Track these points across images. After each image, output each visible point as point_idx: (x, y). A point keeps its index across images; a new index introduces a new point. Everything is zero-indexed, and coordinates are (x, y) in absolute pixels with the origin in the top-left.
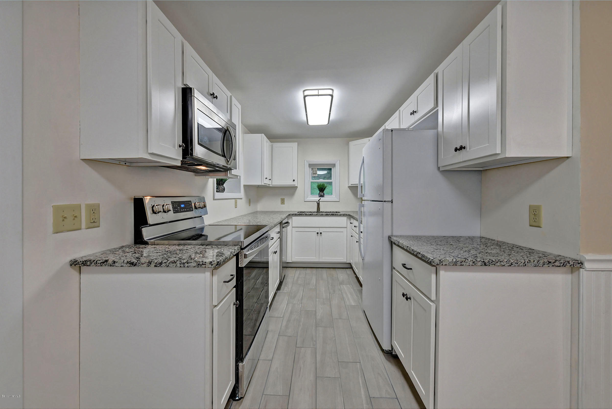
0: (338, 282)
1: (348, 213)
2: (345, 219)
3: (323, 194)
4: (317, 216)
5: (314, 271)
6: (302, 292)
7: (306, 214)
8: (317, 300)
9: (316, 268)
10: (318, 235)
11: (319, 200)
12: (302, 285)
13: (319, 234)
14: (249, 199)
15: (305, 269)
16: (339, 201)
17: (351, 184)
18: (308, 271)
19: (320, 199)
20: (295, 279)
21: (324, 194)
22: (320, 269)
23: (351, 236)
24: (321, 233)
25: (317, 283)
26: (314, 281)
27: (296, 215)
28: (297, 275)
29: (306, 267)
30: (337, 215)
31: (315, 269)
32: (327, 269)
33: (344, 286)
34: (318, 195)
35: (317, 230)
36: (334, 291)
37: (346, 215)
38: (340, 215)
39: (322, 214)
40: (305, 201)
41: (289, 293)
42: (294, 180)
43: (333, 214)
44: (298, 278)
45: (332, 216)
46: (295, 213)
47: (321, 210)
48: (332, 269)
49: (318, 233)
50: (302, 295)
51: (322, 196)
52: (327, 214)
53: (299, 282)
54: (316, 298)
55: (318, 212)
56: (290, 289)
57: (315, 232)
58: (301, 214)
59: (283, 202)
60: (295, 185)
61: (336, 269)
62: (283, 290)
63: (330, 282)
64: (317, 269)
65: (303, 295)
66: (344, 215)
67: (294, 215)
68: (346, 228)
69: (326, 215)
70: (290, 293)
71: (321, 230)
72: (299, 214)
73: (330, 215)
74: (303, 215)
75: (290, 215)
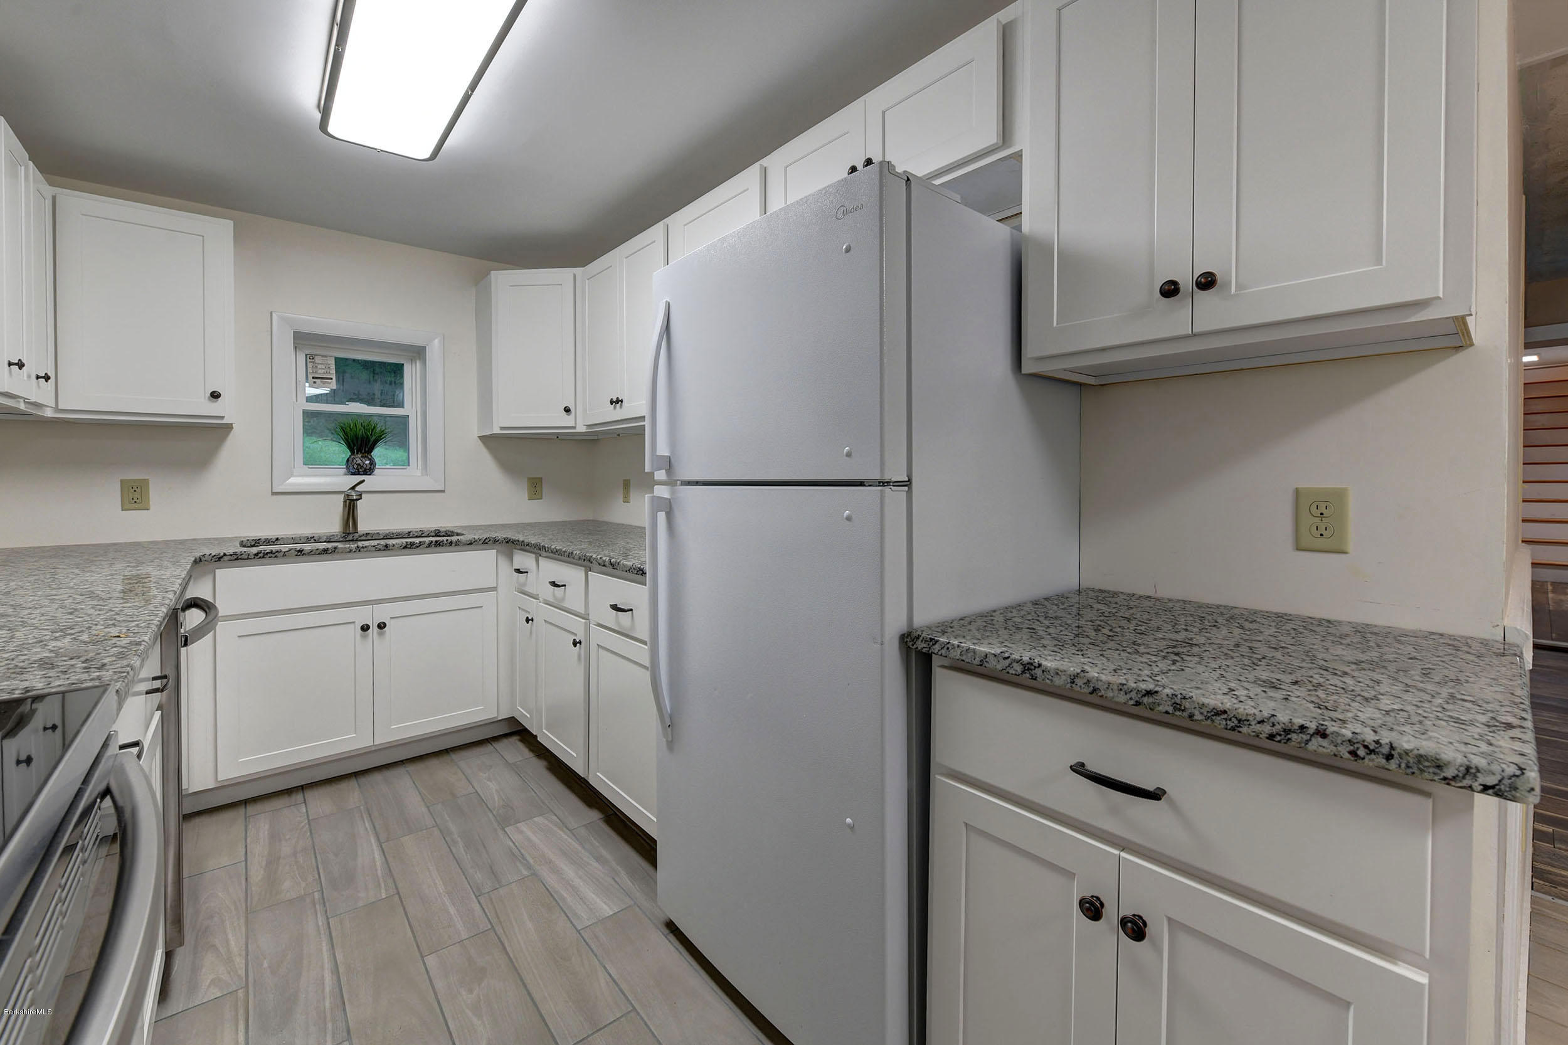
0: (491, 815)
1: (500, 535)
2: (489, 555)
3: (367, 462)
4: (358, 554)
5: (352, 794)
6: (325, 947)
7: (300, 551)
8: (431, 961)
9: (356, 774)
10: (364, 637)
11: (350, 488)
12: (314, 904)
13: (373, 630)
15: (299, 797)
16: (443, 491)
17: (502, 428)
18: (320, 803)
19: (363, 481)
20: (257, 874)
21: (373, 463)
22: (377, 777)
23: (528, 620)
24: (382, 626)
25: (390, 860)
26: (369, 852)
27: (238, 558)
28: (259, 850)
29: (302, 788)
30: (457, 543)
31: (353, 783)
32: (412, 768)
33: (522, 826)
34: (345, 467)
35: (364, 615)
36: (493, 873)
37: (496, 541)
38: (471, 544)
39: (386, 546)
40: (275, 490)
41: (241, 994)
42: (215, 395)
43: (436, 542)
44: (273, 861)
45: (433, 549)
46: (231, 552)
47: (363, 527)
48: (434, 763)
49: (365, 628)
50: (336, 970)
51: (369, 471)
52: (412, 544)
53: (287, 884)
54: (422, 957)
55: (350, 537)
56: (239, 962)
57: (352, 626)
58: (271, 552)
59: (135, 497)
60: (219, 417)
61: (454, 756)
62: (193, 987)
63: (453, 828)
64: (363, 780)
65: (341, 969)
66: (486, 543)
67: (226, 558)
68: (494, 589)
69: (405, 547)
70: (247, 992)
71: (382, 613)
72: (261, 555)
73: (426, 545)
74: (284, 555)
75: (203, 559)
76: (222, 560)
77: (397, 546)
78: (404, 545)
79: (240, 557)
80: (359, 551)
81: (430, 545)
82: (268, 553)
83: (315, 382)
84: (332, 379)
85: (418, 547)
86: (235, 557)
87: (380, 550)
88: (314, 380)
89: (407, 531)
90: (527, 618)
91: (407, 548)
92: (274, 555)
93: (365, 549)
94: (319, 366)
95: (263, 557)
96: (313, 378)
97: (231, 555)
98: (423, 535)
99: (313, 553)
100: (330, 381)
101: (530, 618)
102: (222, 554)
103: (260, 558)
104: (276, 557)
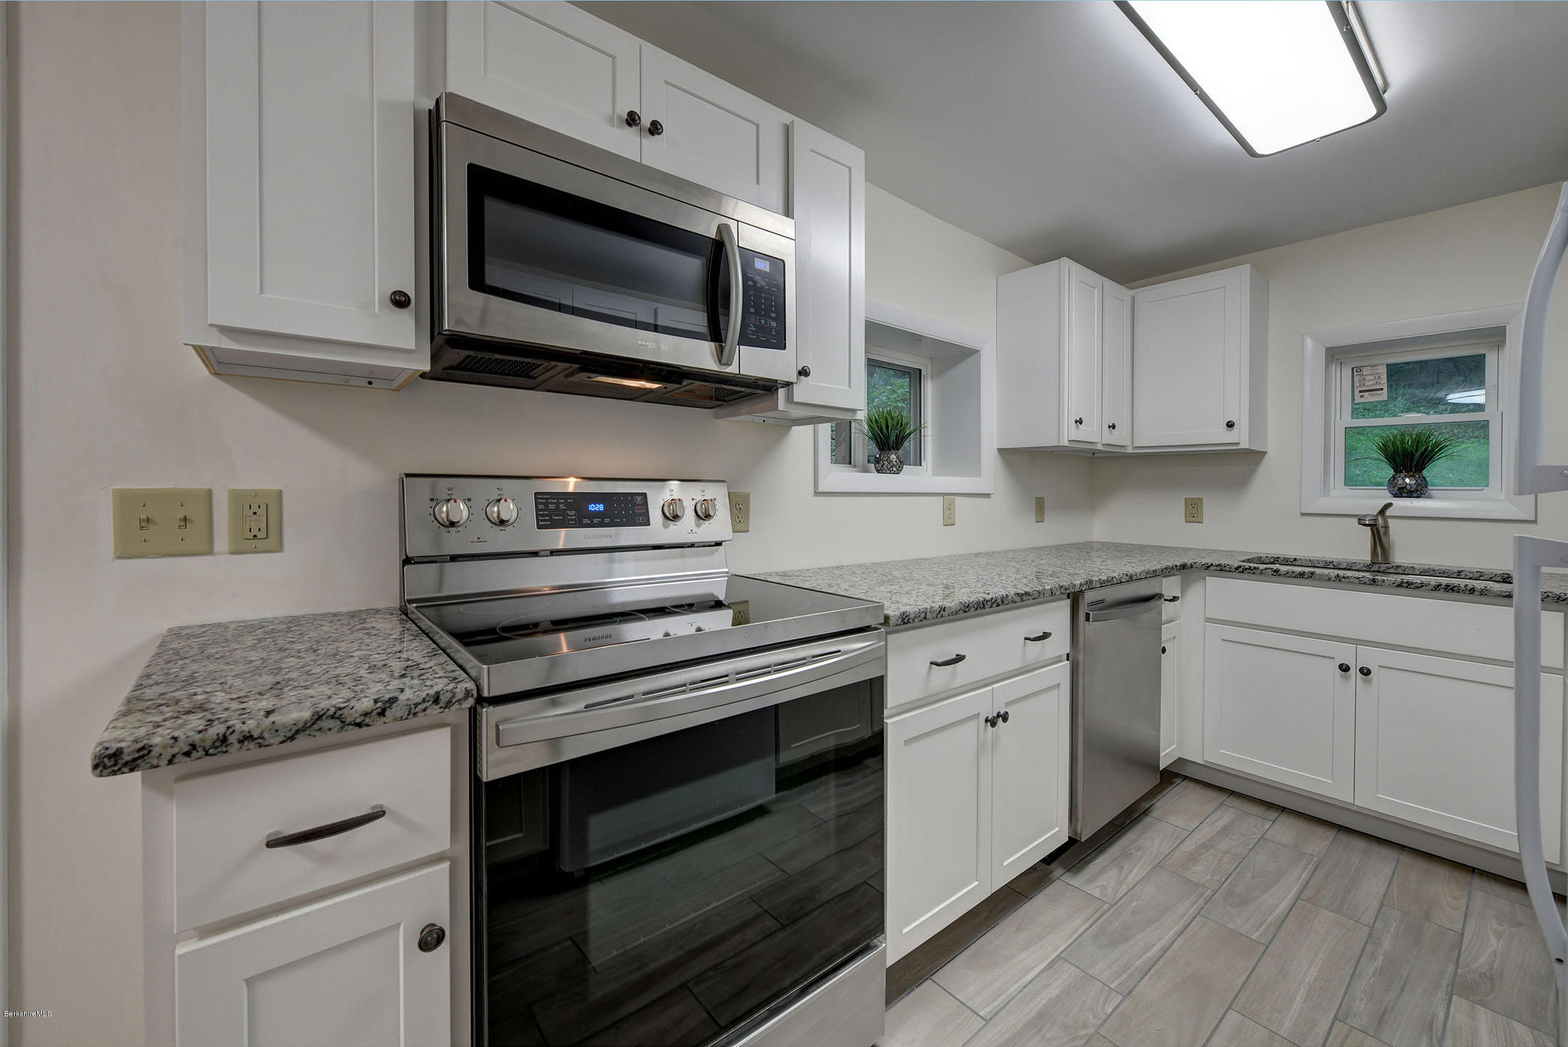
0: (1451, 968)
3: (1416, 482)
4: (1337, 584)
6: (1176, 929)
7: (1277, 571)
8: (1233, 1018)
9: (1341, 829)
10: (1344, 678)
11: (1382, 512)
12: (1201, 895)
13: (1354, 673)
15: (1273, 815)
18: (1285, 831)
19: (1396, 505)
20: (1190, 845)
21: (1425, 483)
22: (1361, 844)
24: (1366, 672)
25: (1291, 917)
26: (1280, 898)
27: (1222, 570)
28: (1206, 832)
29: (1283, 810)
31: (1330, 834)
32: (1405, 858)
33: (1482, 1013)
34: (1386, 488)
35: (1345, 652)
36: (1381, 1018)
39: (1375, 580)
40: (1304, 512)
41: (1106, 907)
42: (1231, 425)
43: (1448, 586)
44: (1206, 846)
45: (1442, 593)
46: (1217, 563)
47: (1398, 561)
48: (1443, 872)
49: (1345, 668)
50: (1165, 950)
51: (1416, 492)
52: (1410, 583)
53: (1199, 868)
54: (1230, 1007)
55: (1376, 568)
56: (1124, 888)
57: (1332, 660)
58: (1250, 568)
59: (1193, 512)
60: (1236, 444)
61: (1477, 882)
62: (1092, 880)
63: (1387, 943)
64: (1343, 837)
65: (1169, 954)
67: (1217, 568)
70: (1108, 910)
71: (1367, 657)
72: (1241, 569)
73: (1430, 587)
74: (1261, 573)
75: (1194, 566)
76: (1209, 569)
77: (1388, 582)
78: (1397, 583)
79: (1224, 569)
80: (1340, 580)
81: (1437, 587)
82: (1246, 569)
83: (1362, 396)
84: (1382, 389)
85: (1418, 587)
86: (1220, 568)
87: (1365, 583)
88: (1361, 394)
91: (1402, 586)
93: (1347, 580)
94: (1368, 378)
95: (1243, 572)
96: (1360, 392)
97: (1216, 566)
99: (1288, 575)
100: (1380, 392)
102: (1210, 564)
103: (1240, 572)
104: (1253, 573)
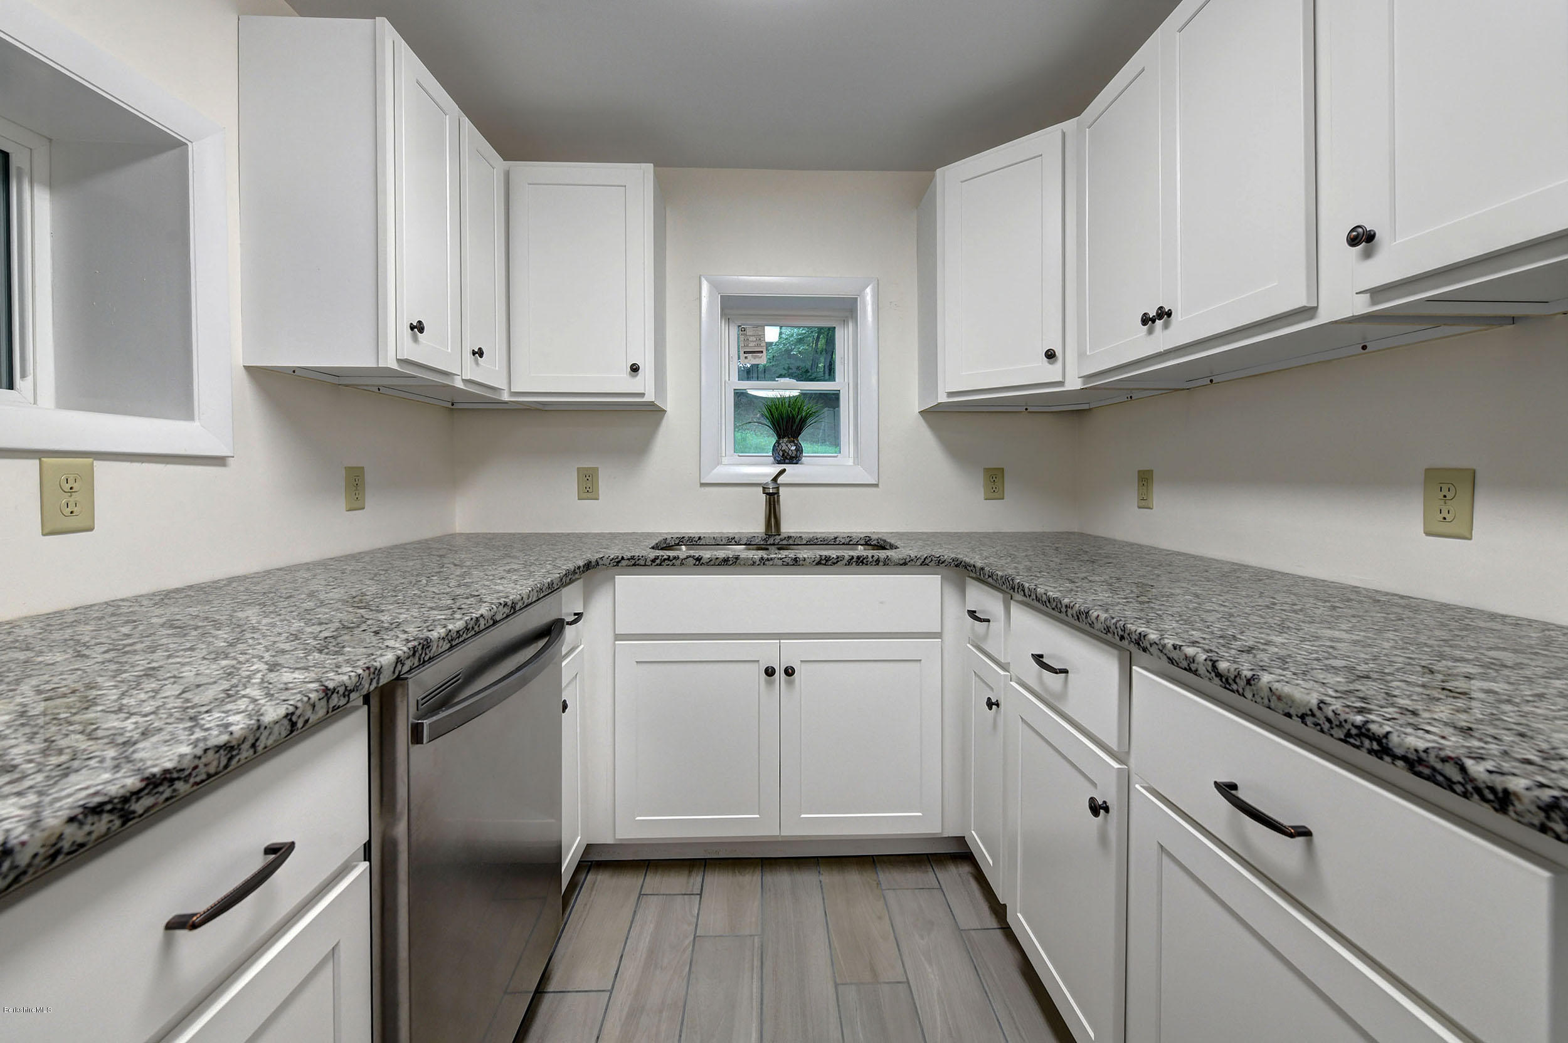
1: (948, 554)
2: (930, 583)
3: (793, 448)
4: (762, 568)
7: (699, 559)
9: (764, 863)
10: (770, 684)
11: (775, 479)
13: (780, 675)
14: (349, 470)
15: (698, 880)
16: (876, 485)
17: (950, 394)
19: (784, 471)
21: (799, 450)
23: (990, 704)
24: (789, 672)
27: (635, 564)
29: (705, 862)
30: (887, 562)
34: (770, 453)
35: (770, 653)
37: (940, 562)
38: (905, 564)
39: (796, 560)
40: (703, 481)
42: (635, 369)
43: (860, 557)
45: (854, 568)
46: (629, 556)
47: (789, 527)
48: (856, 878)
49: (770, 672)
51: (793, 458)
52: (827, 559)
55: (771, 541)
57: (756, 662)
58: (669, 559)
59: (588, 486)
60: (642, 395)
61: (881, 876)
66: (926, 564)
67: (624, 563)
68: (938, 635)
69: (819, 563)
71: (792, 653)
72: (658, 561)
73: (845, 562)
74: (682, 564)
75: (601, 562)
76: (620, 564)
77: (808, 561)
78: (817, 560)
79: (637, 563)
80: (764, 564)
81: (850, 561)
82: (665, 560)
83: (746, 358)
84: (762, 352)
85: (834, 563)
86: (633, 562)
87: (788, 564)
88: (746, 355)
89: (832, 537)
90: (989, 699)
91: (821, 564)
92: (671, 563)
93: (771, 563)
94: (751, 339)
95: (660, 565)
96: (745, 353)
97: (628, 559)
98: (851, 543)
99: (712, 563)
100: (760, 355)
101: (994, 701)
102: (620, 557)
103: (657, 565)
104: (673, 565)
